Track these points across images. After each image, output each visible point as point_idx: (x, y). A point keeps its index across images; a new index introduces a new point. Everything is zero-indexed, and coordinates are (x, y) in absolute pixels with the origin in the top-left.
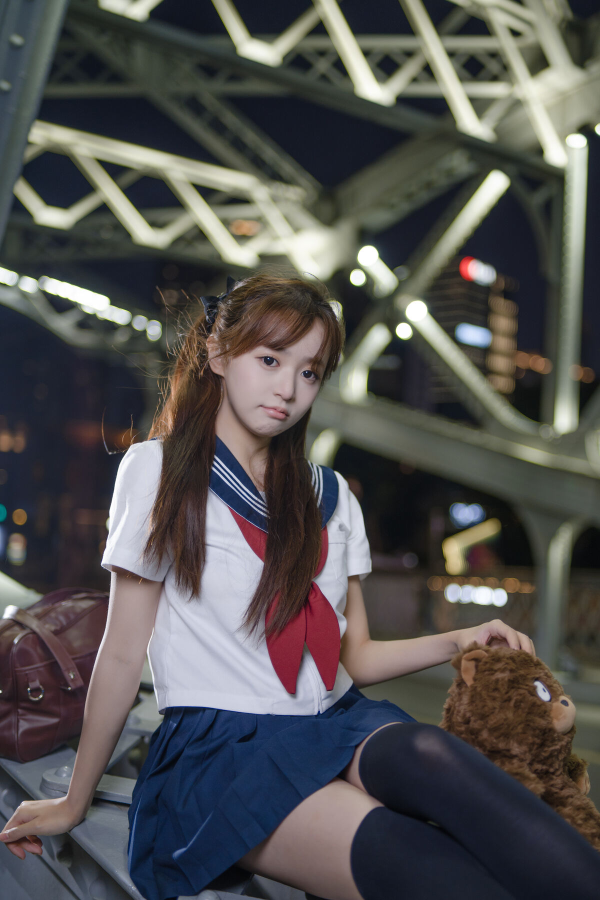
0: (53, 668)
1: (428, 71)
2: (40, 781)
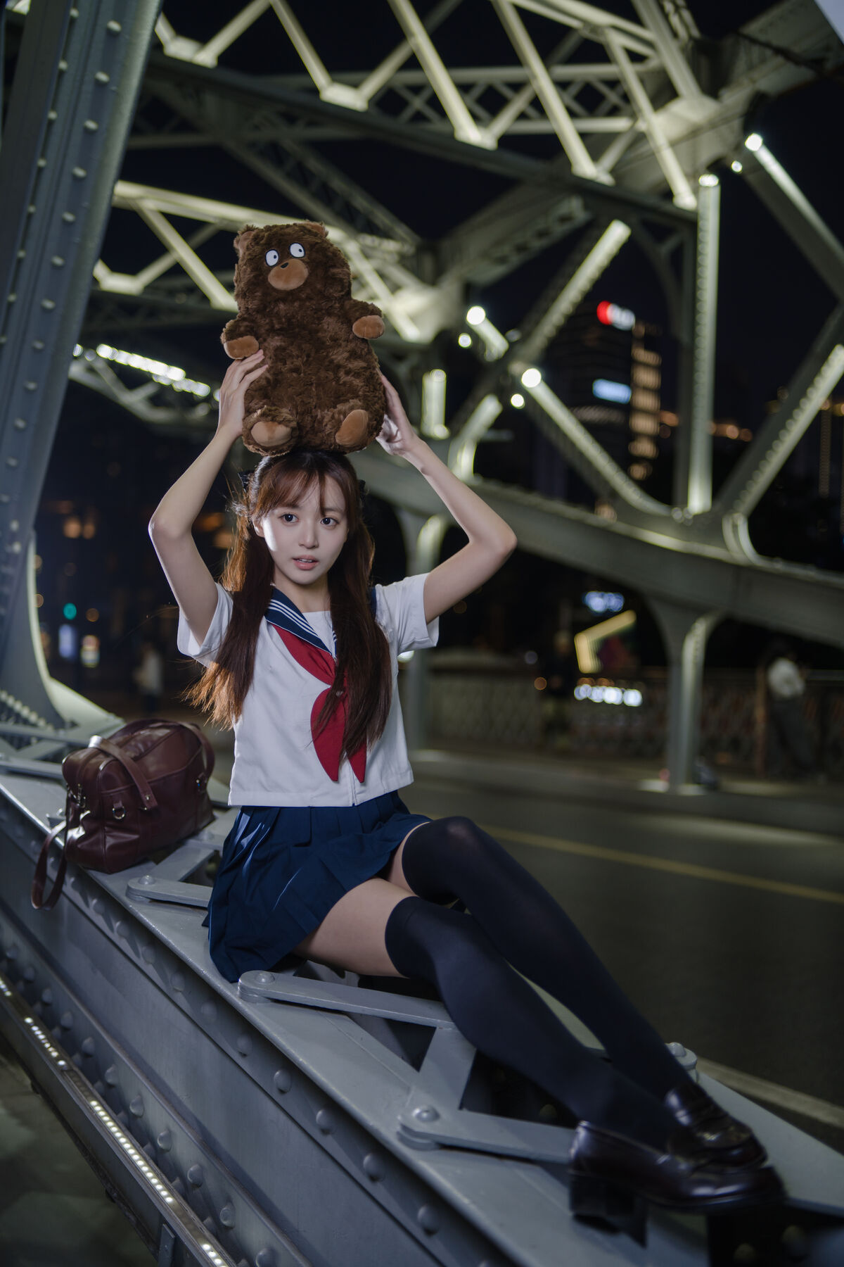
0: (134, 792)
1: (537, 104)
2: (126, 887)
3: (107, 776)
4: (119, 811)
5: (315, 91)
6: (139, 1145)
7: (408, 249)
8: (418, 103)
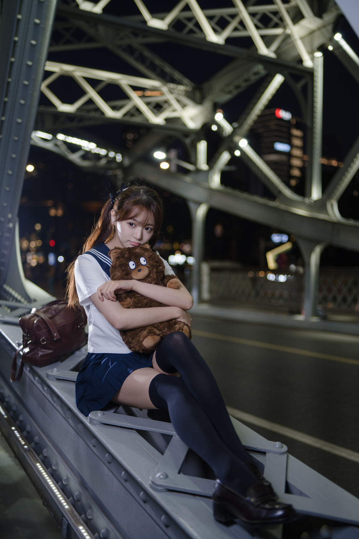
0: (50, 332)
1: (242, 24)
2: (46, 374)
3: (38, 326)
4: (43, 341)
5: (145, 22)
6: (56, 483)
7: (189, 89)
8: (190, 25)
